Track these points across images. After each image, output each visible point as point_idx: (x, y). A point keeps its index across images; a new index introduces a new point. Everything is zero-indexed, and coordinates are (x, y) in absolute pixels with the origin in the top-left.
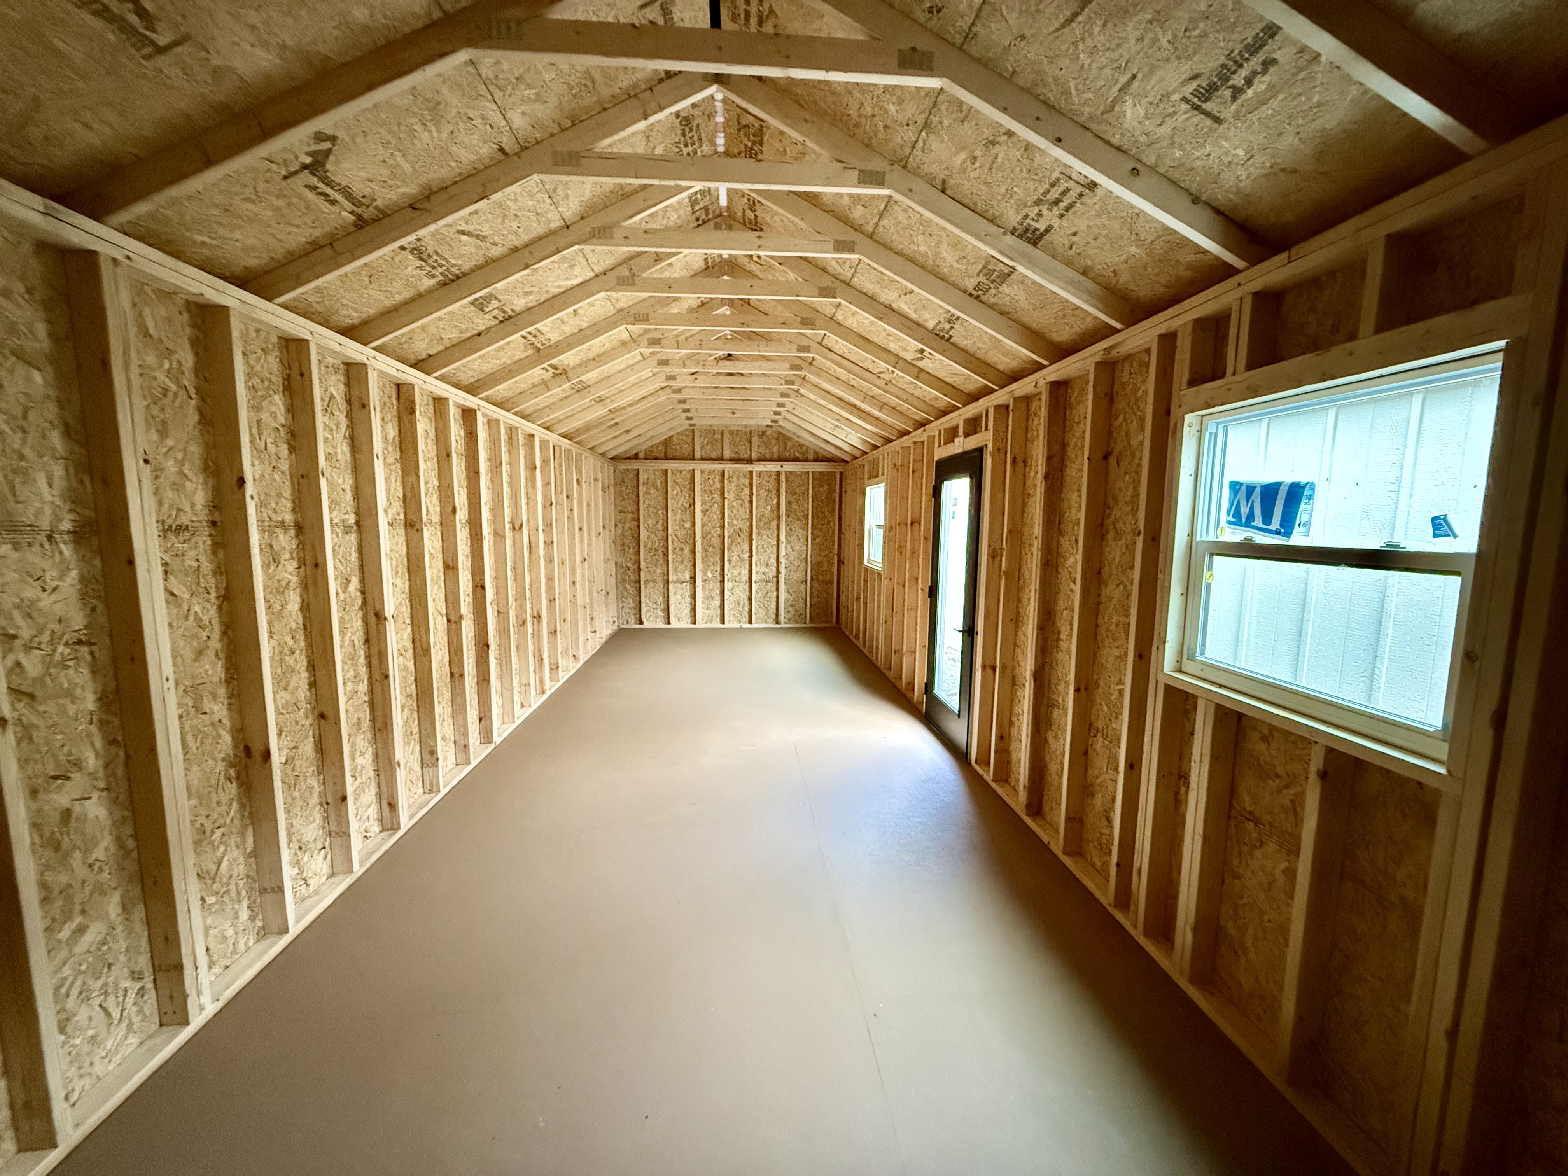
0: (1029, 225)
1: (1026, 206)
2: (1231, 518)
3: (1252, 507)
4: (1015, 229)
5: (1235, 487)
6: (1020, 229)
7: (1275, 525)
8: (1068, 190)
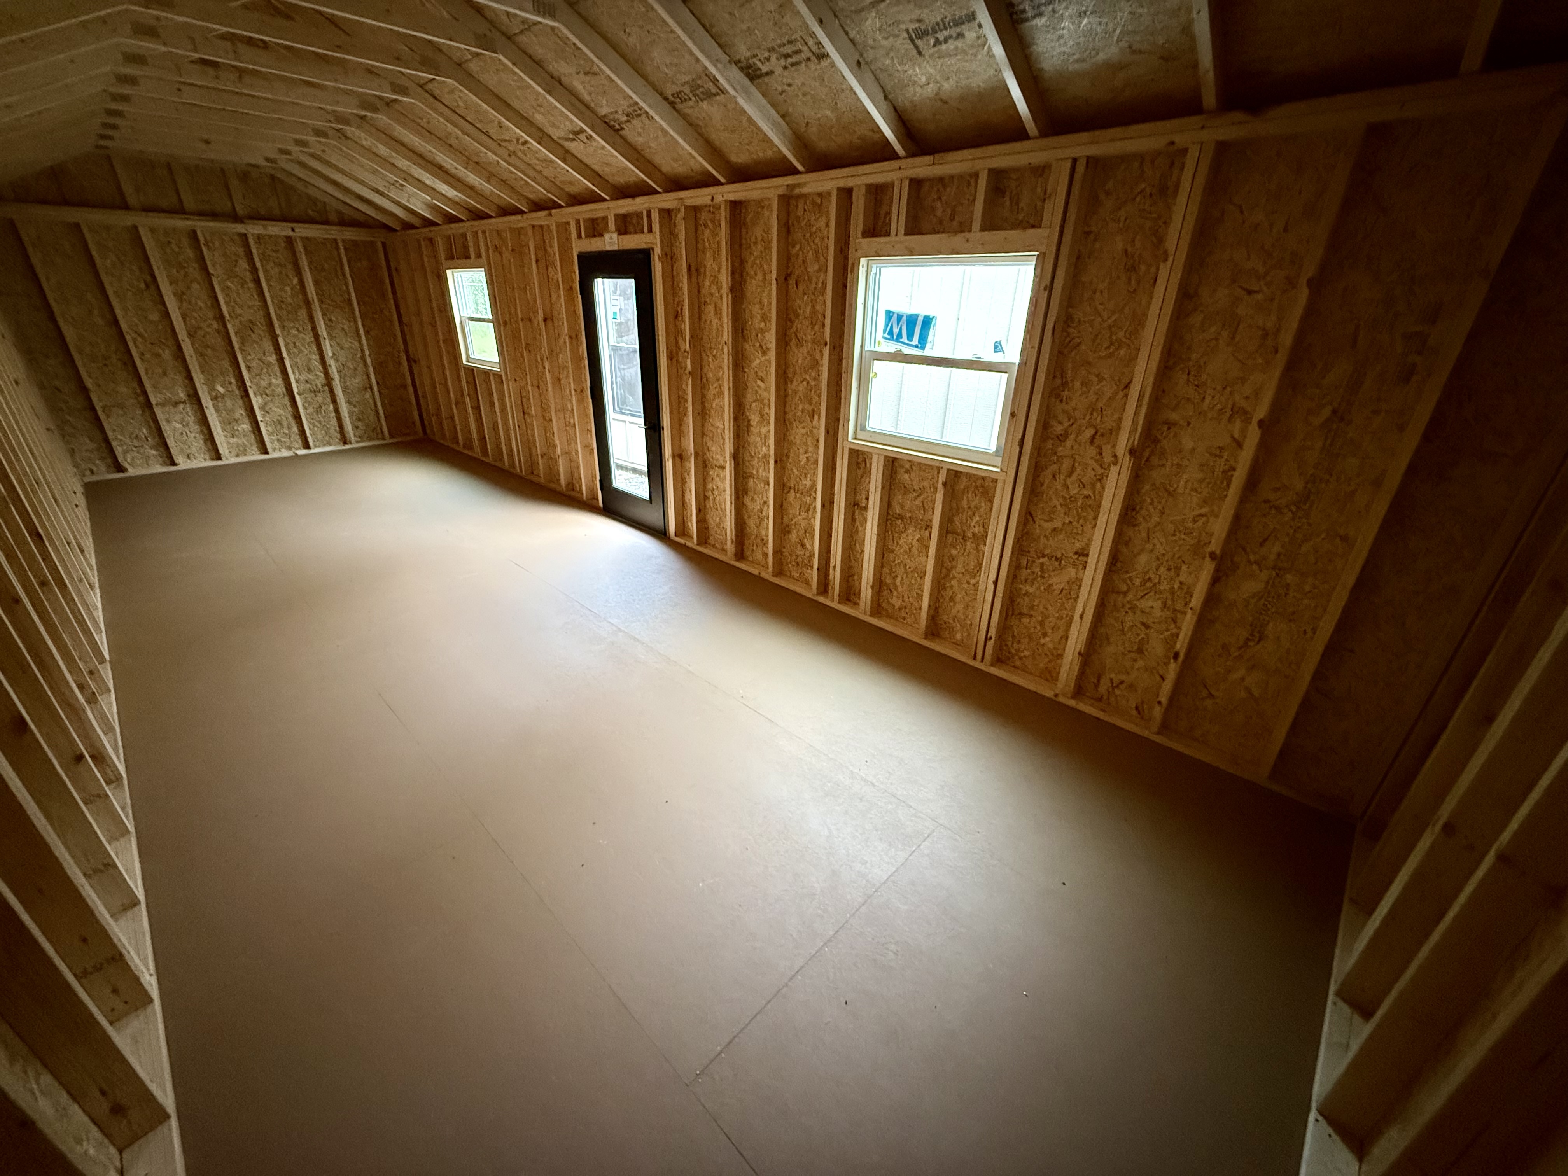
0: (754, 64)
1: (759, 48)
2: (886, 335)
3: (901, 329)
4: (739, 61)
5: (889, 314)
6: (744, 64)
7: (915, 341)
8: (799, 51)
